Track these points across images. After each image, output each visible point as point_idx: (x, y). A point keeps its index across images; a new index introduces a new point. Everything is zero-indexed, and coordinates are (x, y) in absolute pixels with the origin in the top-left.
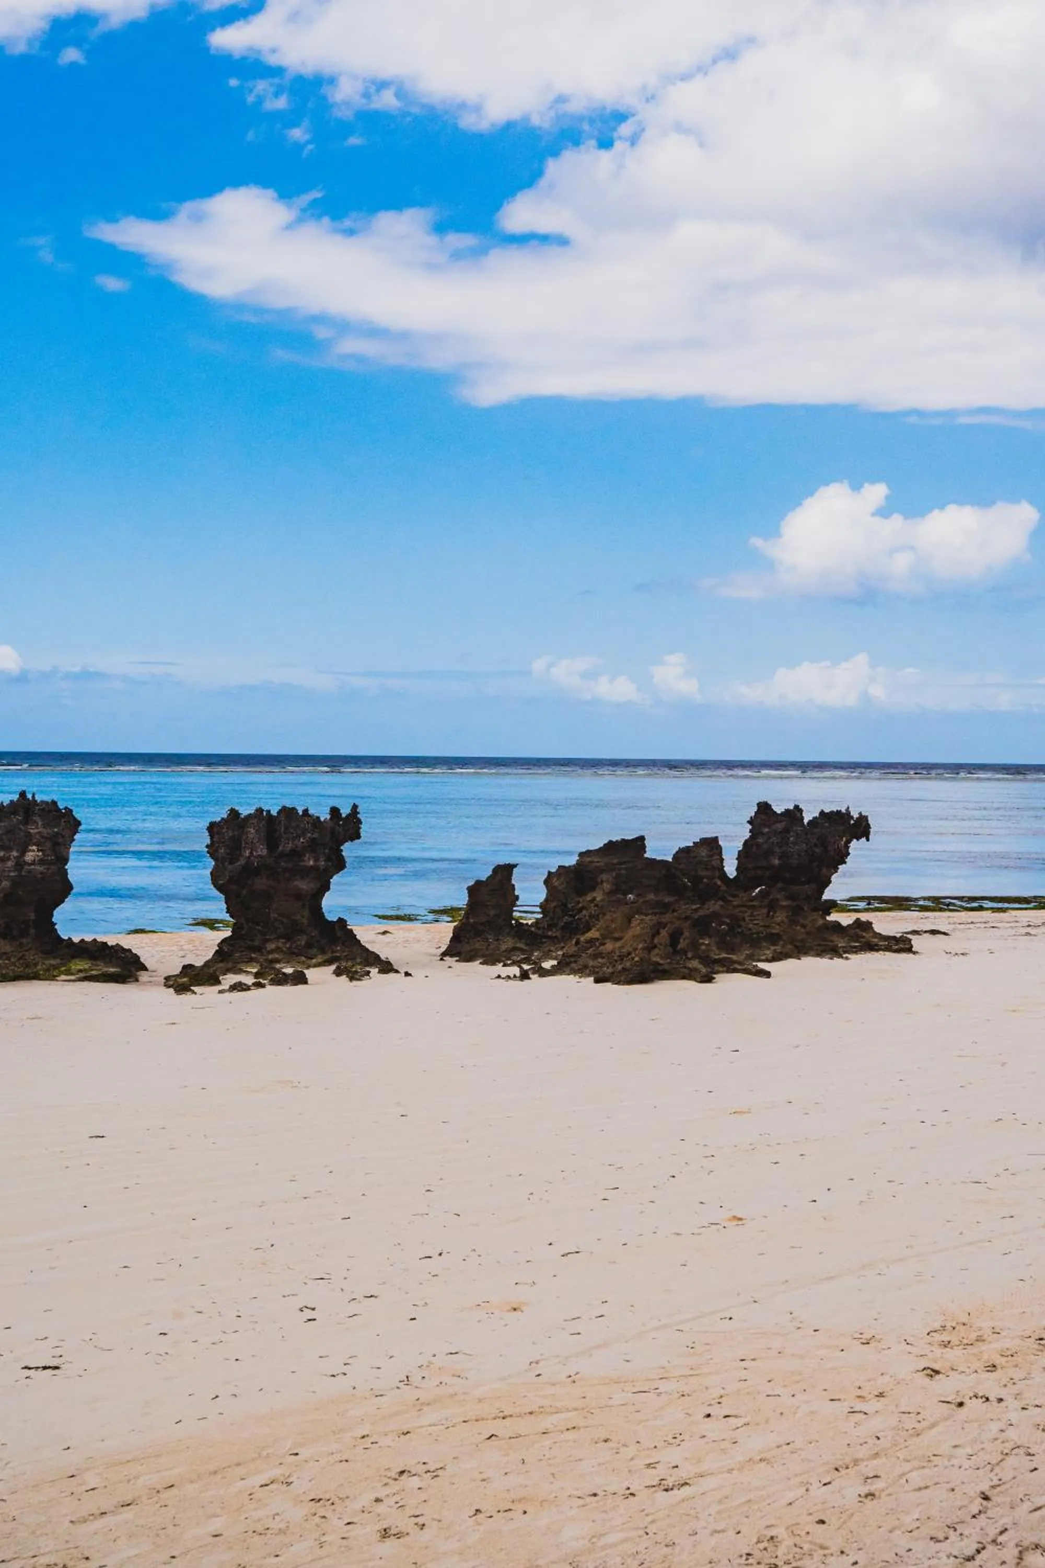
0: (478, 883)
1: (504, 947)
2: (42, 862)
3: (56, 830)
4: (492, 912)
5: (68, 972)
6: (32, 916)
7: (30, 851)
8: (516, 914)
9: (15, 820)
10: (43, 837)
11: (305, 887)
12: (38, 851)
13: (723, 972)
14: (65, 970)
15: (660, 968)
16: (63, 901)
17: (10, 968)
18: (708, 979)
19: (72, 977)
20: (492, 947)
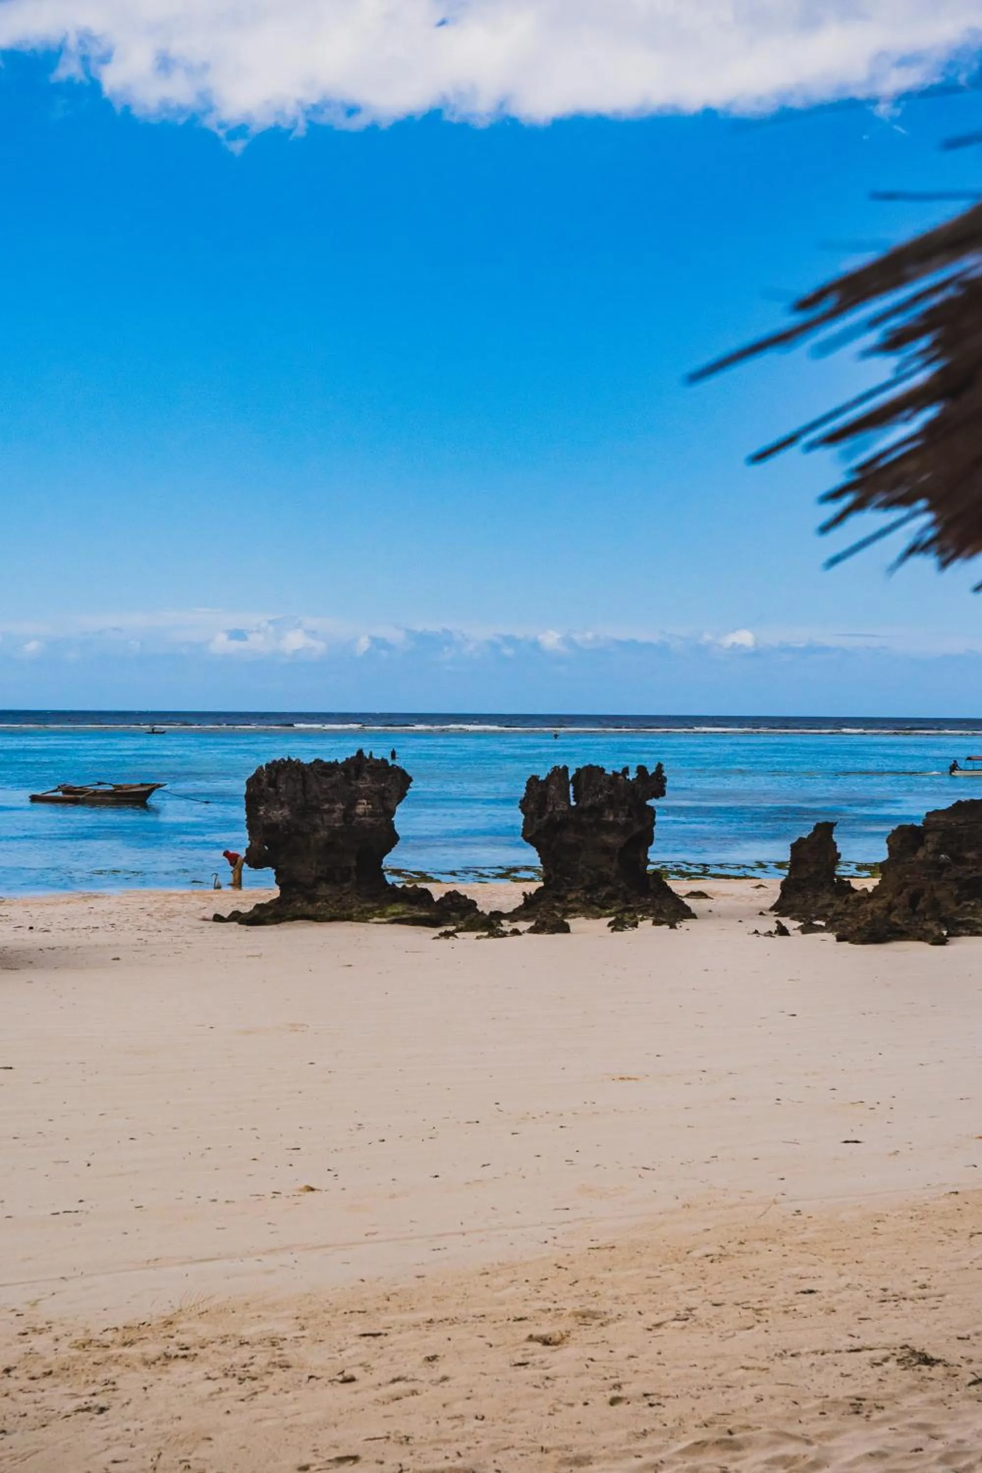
0: (801, 840)
1: (820, 903)
2: (372, 814)
3: (383, 785)
4: (812, 870)
5: (382, 915)
6: (354, 863)
7: (360, 804)
8: (837, 873)
9: (339, 776)
10: (371, 791)
11: (610, 841)
12: (368, 804)
13: (966, 935)
14: (379, 913)
15: (898, 928)
16: (390, 850)
17: (328, 909)
18: (941, 941)
19: (384, 920)
20: (810, 902)
